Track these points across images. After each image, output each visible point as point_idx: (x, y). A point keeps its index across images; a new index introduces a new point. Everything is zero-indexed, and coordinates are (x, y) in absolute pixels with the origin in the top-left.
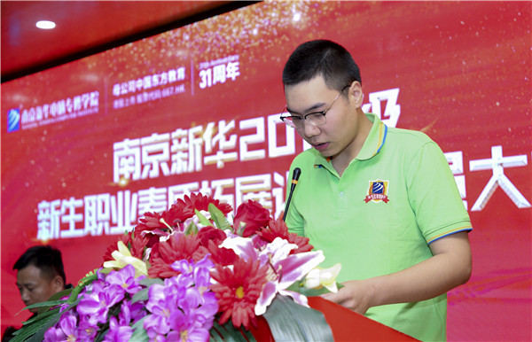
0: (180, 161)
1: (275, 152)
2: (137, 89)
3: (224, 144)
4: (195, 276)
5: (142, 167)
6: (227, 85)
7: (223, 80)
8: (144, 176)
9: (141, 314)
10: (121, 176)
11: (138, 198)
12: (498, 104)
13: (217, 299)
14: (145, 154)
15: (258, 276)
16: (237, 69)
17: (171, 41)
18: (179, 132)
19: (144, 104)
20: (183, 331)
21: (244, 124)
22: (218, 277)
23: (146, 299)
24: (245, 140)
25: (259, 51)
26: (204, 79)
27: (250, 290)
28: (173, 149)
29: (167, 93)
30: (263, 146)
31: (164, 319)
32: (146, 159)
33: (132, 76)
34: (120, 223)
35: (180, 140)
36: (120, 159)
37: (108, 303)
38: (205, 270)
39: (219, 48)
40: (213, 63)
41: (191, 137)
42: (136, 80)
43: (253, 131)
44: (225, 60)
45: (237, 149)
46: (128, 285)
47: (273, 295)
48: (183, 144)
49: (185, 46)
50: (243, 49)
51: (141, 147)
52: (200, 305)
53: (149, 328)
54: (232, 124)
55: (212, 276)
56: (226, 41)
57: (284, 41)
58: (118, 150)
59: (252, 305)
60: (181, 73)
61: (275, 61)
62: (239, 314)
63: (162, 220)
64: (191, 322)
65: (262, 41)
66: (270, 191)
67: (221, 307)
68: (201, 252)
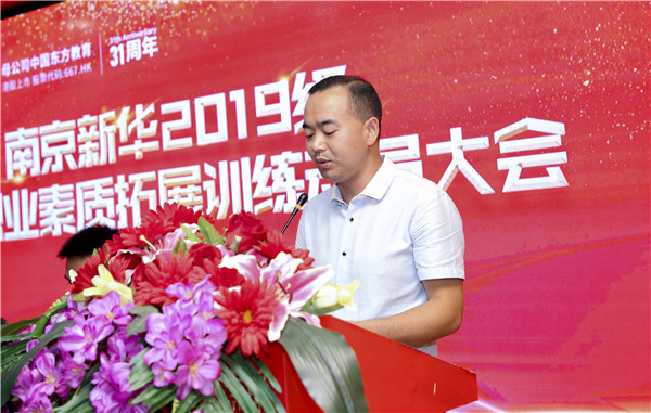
0: (88, 152)
1: (204, 139)
2: (32, 69)
3: (142, 132)
4: (197, 302)
5: (42, 160)
6: (144, 63)
7: (139, 57)
8: (45, 170)
9: (137, 348)
10: (16, 172)
11: (38, 196)
12: (456, 81)
13: (225, 326)
14: (45, 145)
15: (267, 298)
16: (155, 43)
17: (73, 12)
18: (87, 119)
19: (40, 86)
20: (193, 364)
21: (166, 108)
22: (224, 301)
23: (143, 330)
24: (167, 127)
25: (181, 23)
26: (115, 56)
27: (261, 313)
28: (80, 138)
29: (69, 72)
30: (191, 132)
31: (169, 353)
32: (46, 151)
33: (25, 53)
34: (17, 227)
35: (88, 128)
36: (13, 152)
37: (95, 337)
38: (208, 294)
39: (133, 20)
40: (125, 37)
41: (102, 124)
42: (31, 57)
43: (177, 116)
44: (140, 34)
45: (158, 137)
46: (114, 315)
47: (286, 318)
48: (93, 132)
49: (91, 17)
50: (162, 21)
51: (39, 136)
52: (207, 335)
53: (152, 364)
54: (151, 108)
55: (215, 299)
56: (141, 12)
57: (210, 12)
58: (11, 141)
59: (263, 331)
60: (87, 48)
61: (200, 34)
62: (250, 341)
63: (142, 238)
64: (200, 353)
65: (184, 11)
66: (201, 185)
67: (229, 334)
68: (197, 273)
